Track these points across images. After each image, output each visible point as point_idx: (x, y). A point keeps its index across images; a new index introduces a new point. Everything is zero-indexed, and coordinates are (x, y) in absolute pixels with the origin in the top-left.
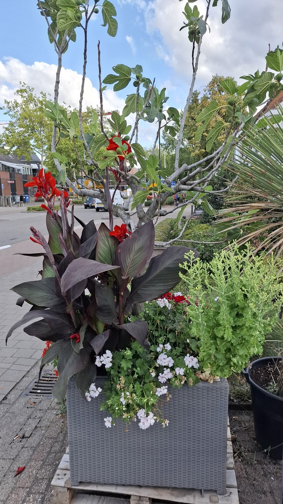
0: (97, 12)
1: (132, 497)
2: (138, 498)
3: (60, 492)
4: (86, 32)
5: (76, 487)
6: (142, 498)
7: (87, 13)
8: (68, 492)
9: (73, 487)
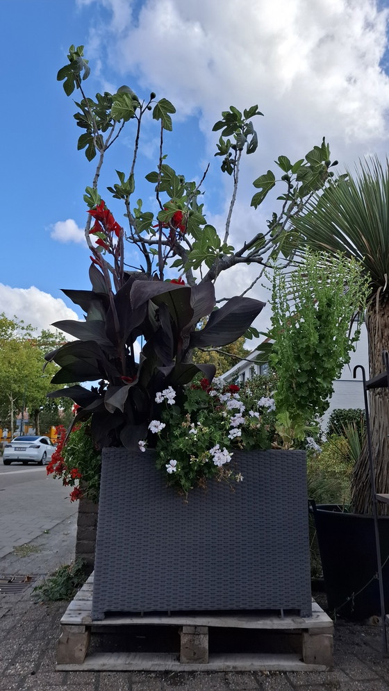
0: (150, 109)
1: (184, 627)
2: (193, 628)
3: (74, 634)
4: (139, 122)
5: (99, 623)
6: (198, 629)
7: (141, 108)
8: (87, 633)
9: (96, 623)
